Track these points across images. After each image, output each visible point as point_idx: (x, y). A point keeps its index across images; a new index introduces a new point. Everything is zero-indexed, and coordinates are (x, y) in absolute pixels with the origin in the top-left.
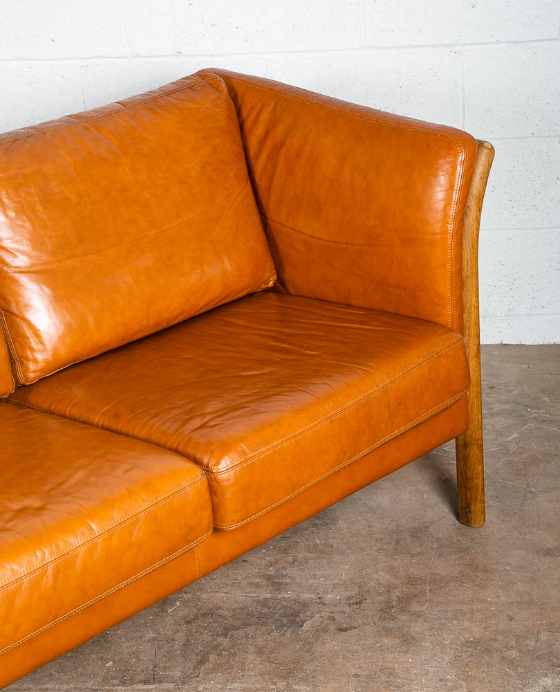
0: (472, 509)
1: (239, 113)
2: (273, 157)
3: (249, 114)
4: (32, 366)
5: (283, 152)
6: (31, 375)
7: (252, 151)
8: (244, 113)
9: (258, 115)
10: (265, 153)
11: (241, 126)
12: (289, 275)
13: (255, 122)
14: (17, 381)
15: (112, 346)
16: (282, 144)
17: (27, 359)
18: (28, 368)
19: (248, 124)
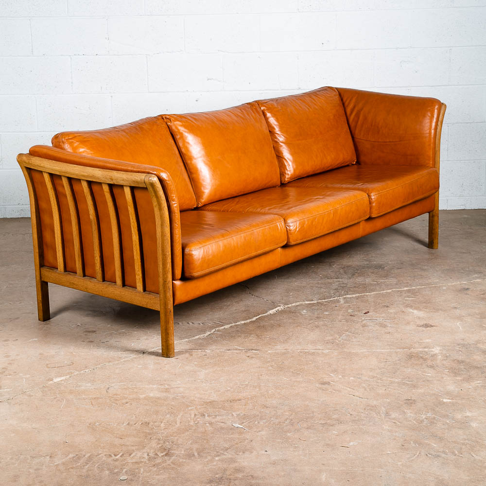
0: (434, 242)
1: (342, 100)
2: (358, 115)
3: (346, 101)
4: (287, 176)
5: (362, 113)
6: (286, 179)
7: (348, 113)
8: (344, 99)
9: (350, 100)
10: (354, 114)
11: (343, 104)
12: (362, 158)
13: (349, 103)
14: (281, 181)
15: (310, 174)
16: (362, 109)
17: (286, 173)
18: (285, 177)
19: (346, 104)
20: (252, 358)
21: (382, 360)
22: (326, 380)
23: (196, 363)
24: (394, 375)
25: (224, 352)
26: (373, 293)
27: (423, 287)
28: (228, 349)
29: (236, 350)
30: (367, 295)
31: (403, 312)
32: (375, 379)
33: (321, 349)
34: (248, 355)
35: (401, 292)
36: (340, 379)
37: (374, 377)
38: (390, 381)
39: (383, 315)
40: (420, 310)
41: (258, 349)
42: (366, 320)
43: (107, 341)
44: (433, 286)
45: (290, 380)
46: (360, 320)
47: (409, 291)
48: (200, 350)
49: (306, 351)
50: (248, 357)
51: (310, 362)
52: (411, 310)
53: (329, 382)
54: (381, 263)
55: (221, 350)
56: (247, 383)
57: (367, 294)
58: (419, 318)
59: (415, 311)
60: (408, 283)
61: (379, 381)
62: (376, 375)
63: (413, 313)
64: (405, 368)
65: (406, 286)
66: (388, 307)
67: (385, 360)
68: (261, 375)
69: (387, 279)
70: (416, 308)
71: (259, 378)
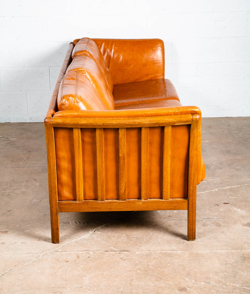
20: (124, 260)
21: (223, 262)
22: (183, 285)
23: (82, 266)
24: (235, 279)
25: (103, 254)
26: (206, 192)
27: (240, 186)
28: (106, 250)
29: (112, 251)
30: (202, 194)
31: (230, 210)
32: (221, 284)
33: (175, 249)
34: (121, 257)
35: (225, 190)
36: (194, 284)
37: (220, 282)
38: (233, 286)
39: (216, 214)
40: (242, 209)
41: (128, 250)
42: (205, 218)
43: (15, 243)
44: (247, 185)
45: (155, 286)
46: (201, 219)
47: (231, 190)
48: (85, 252)
49: (164, 252)
50: (121, 259)
51: (169, 265)
52: (236, 209)
53: (185, 288)
54: (207, 163)
55: (101, 251)
56: (122, 289)
57: (202, 192)
58: (243, 217)
59: (239, 210)
60: (228, 182)
61: (224, 286)
62: (220, 280)
63: (237, 212)
64: (242, 271)
65: (228, 185)
66: (218, 205)
67: (225, 263)
68: (132, 280)
69: (213, 178)
70: (239, 207)
71: (131, 285)
